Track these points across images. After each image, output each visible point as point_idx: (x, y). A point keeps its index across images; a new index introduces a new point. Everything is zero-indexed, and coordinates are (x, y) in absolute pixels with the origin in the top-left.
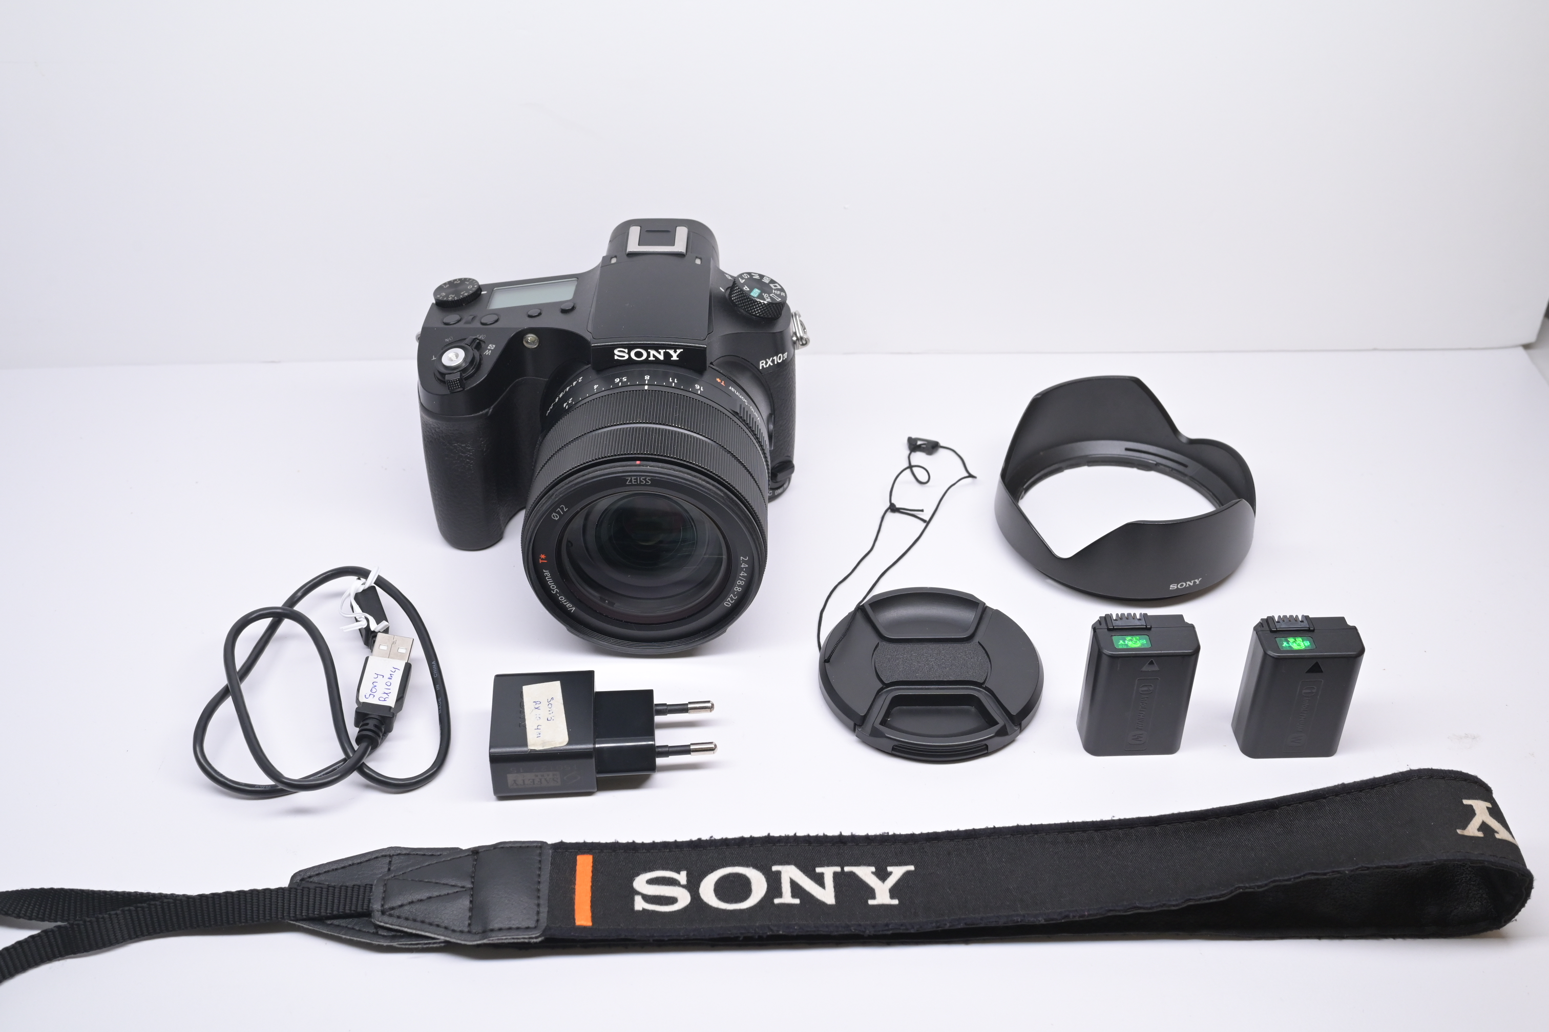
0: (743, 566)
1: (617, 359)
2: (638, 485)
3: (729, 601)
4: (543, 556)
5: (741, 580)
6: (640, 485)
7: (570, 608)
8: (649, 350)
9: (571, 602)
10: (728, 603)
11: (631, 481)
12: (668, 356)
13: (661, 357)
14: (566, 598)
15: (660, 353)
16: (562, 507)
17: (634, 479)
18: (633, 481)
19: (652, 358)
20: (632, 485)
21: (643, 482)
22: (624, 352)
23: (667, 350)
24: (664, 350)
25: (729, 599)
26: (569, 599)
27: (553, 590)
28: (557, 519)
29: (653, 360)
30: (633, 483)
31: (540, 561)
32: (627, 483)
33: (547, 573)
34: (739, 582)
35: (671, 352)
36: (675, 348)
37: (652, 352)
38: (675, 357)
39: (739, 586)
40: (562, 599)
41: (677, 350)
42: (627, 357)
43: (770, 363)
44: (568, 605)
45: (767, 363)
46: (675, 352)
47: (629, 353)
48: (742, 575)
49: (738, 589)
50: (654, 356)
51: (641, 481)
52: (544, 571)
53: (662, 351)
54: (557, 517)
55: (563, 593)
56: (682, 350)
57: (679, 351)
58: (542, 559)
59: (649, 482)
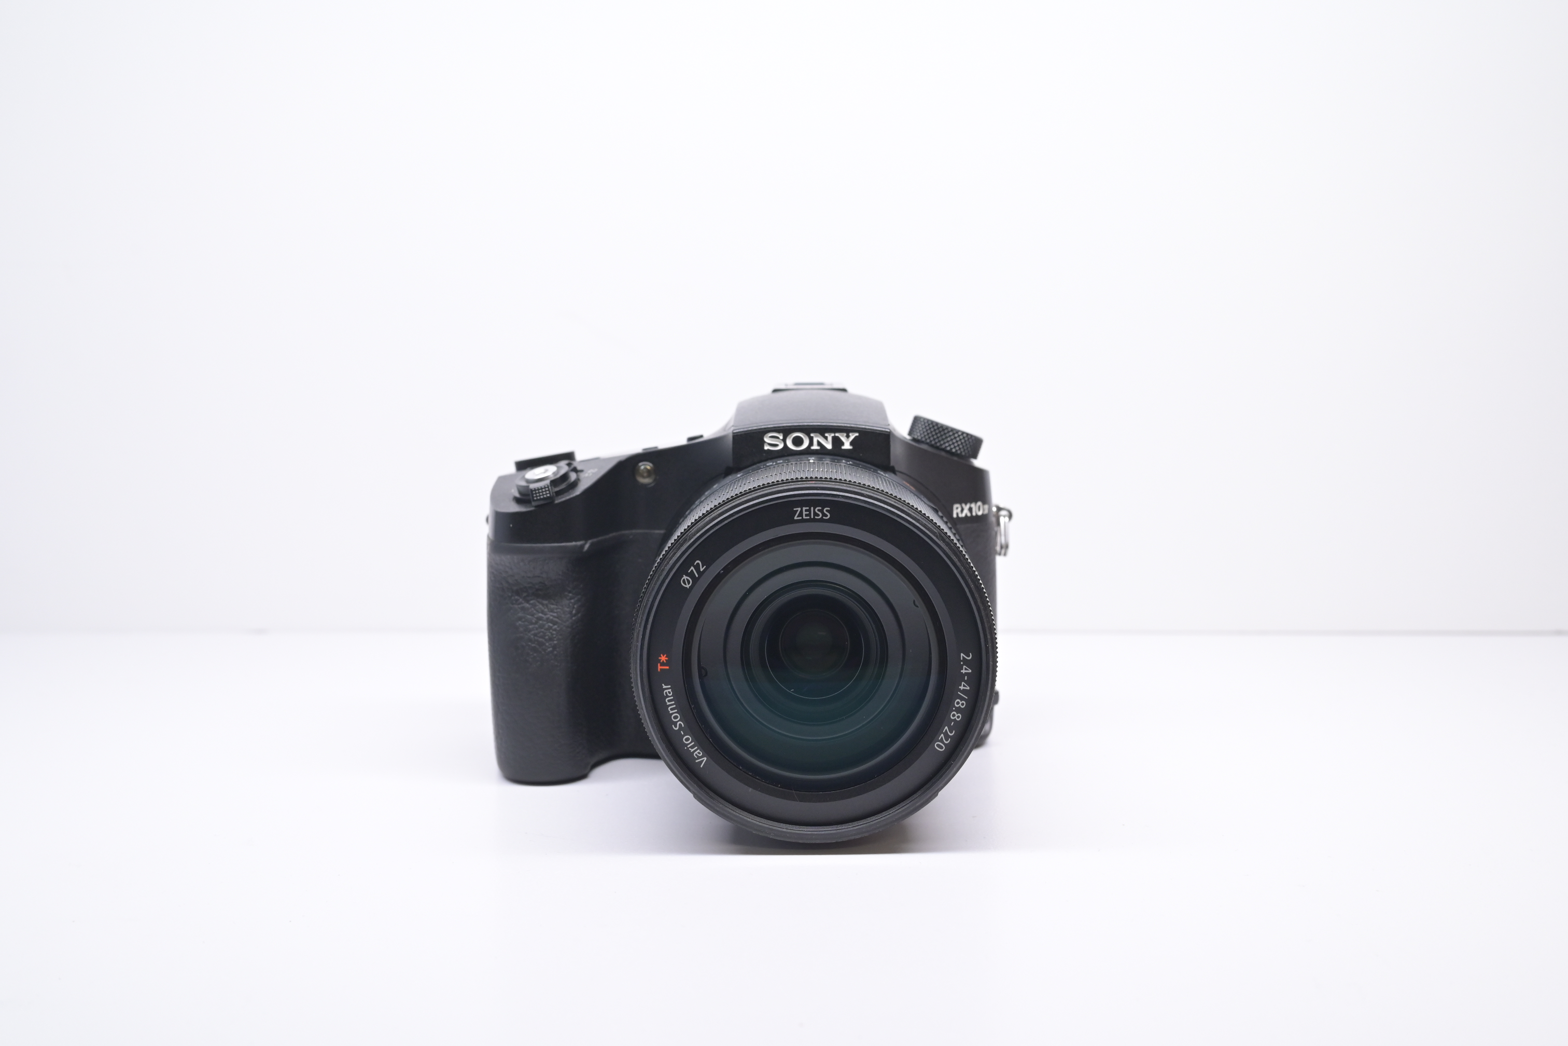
0: (963, 671)
1: (768, 450)
2: (810, 520)
3: (941, 741)
4: (663, 658)
5: (962, 699)
6: (814, 520)
7: (699, 758)
8: (812, 435)
9: (702, 747)
10: (941, 745)
11: (801, 514)
12: (837, 442)
13: (829, 446)
14: (696, 738)
15: (826, 438)
16: (698, 564)
17: (806, 511)
18: (804, 513)
19: (815, 447)
20: (803, 521)
21: (818, 515)
22: (778, 438)
23: (837, 435)
24: (833, 435)
25: (942, 735)
26: (699, 743)
27: (675, 724)
28: (688, 586)
29: (817, 450)
30: (804, 517)
31: (659, 667)
32: (796, 518)
33: (668, 690)
34: (958, 703)
35: (842, 437)
36: (847, 431)
37: (817, 438)
38: (847, 446)
39: (959, 710)
40: (688, 740)
41: (850, 434)
42: (781, 446)
43: (966, 511)
44: (697, 752)
45: (962, 510)
46: (848, 437)
47: (784, 440)
48: (962, 688)
49: (956, 716)
50: (819, 444)
51: (816, 514)
52: (665, 687)
53: (830, 436)
54: (689, 583)
55: (690, 729)
56: (857, 434)
57: (853, 436)
58: (663, 664)
59: (827, 516)
